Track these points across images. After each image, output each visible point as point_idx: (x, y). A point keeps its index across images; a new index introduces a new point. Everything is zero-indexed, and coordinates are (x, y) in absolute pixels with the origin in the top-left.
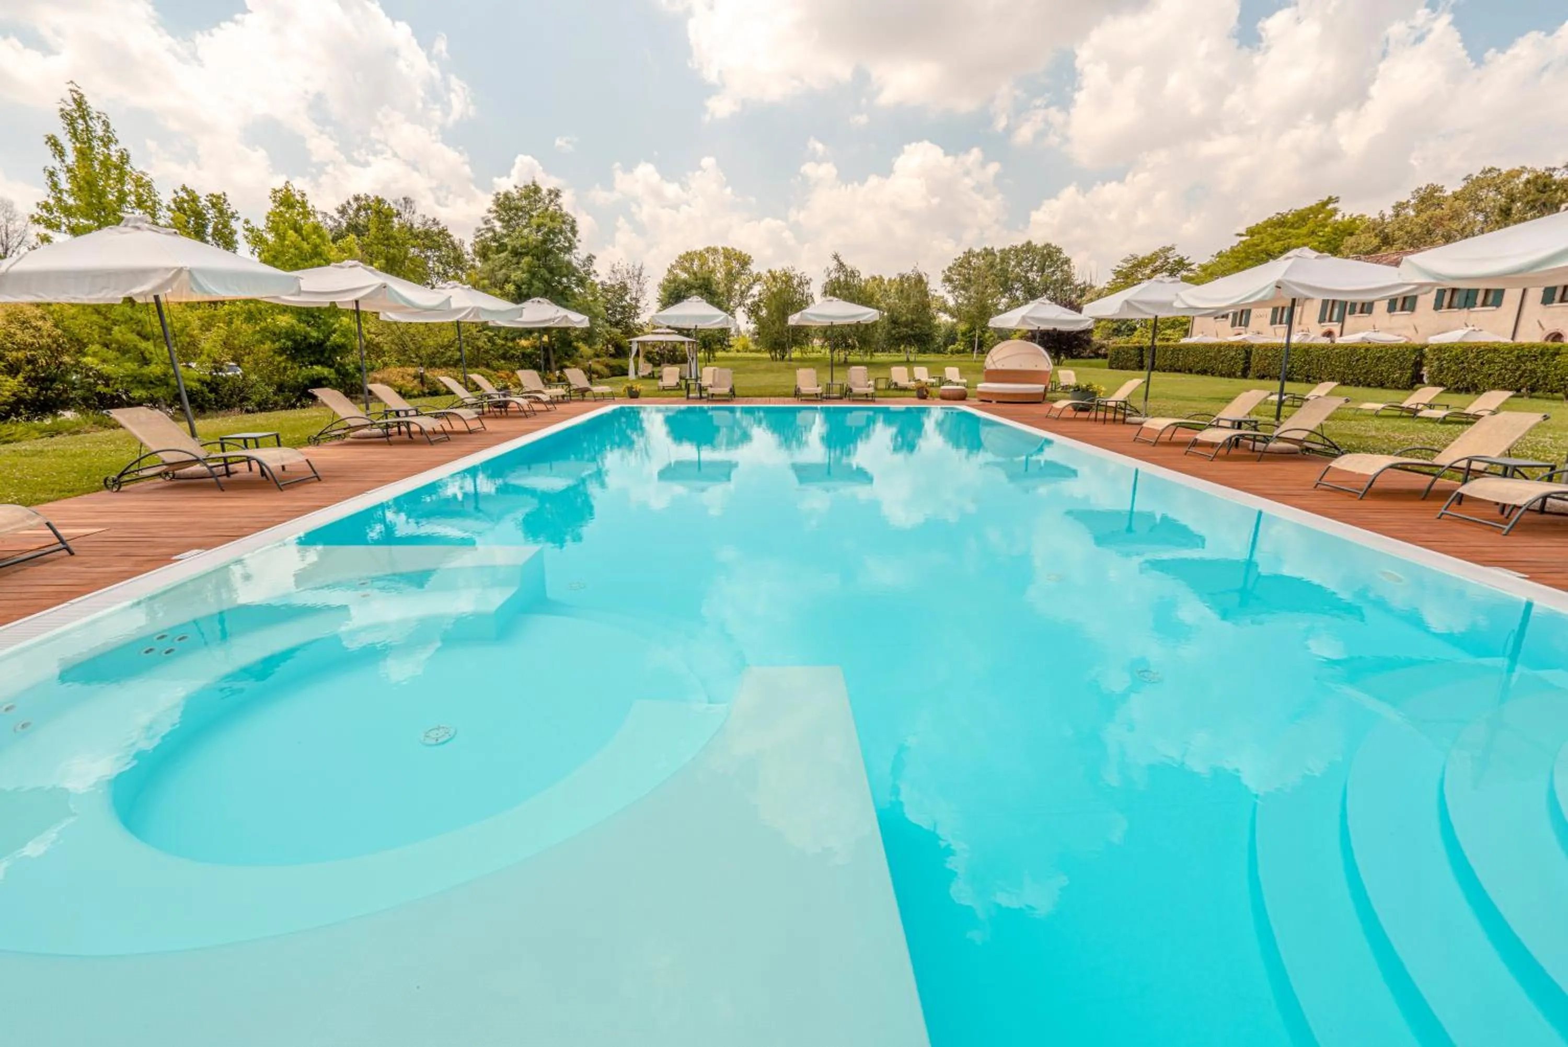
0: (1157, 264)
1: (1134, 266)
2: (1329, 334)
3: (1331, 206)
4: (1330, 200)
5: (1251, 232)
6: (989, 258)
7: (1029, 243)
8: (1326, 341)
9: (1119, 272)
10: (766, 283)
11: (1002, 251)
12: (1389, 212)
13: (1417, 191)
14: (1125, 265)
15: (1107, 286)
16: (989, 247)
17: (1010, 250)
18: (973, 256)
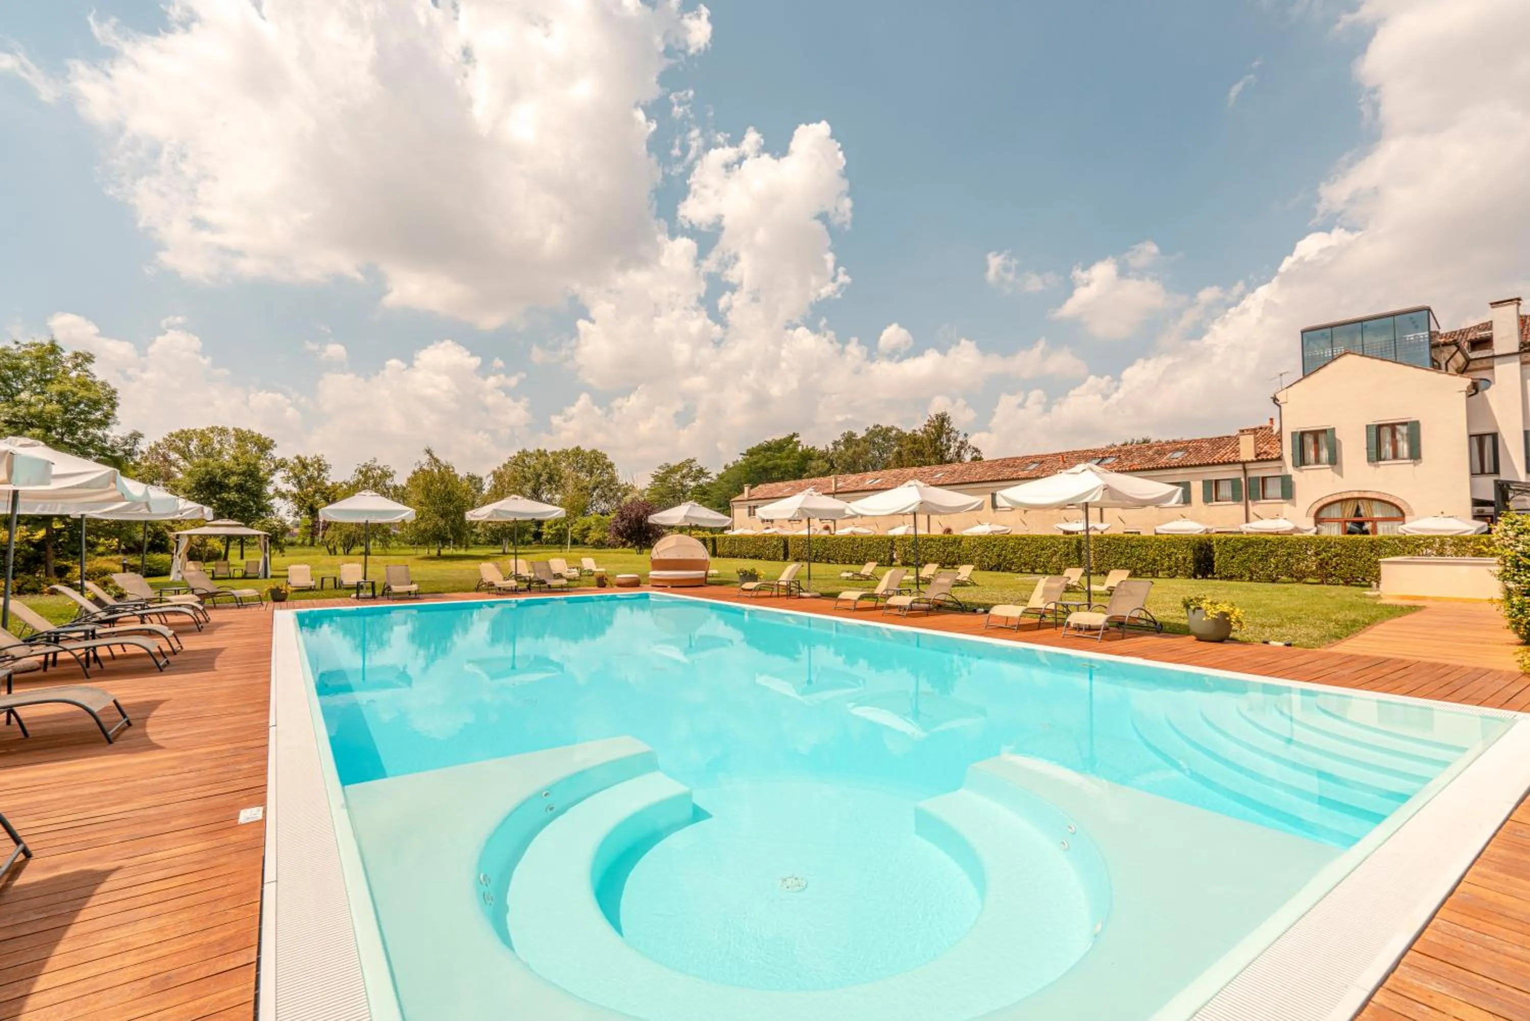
0: (684, 471)
1: (667, 472)
2: (827, 528)
3: (795, 440)
4: (794, 435)
5: (751, 453)
6: (543, 459)
7: (578, 448)
8: (826, 533)
9: (656, 476)
10: (292, 469)
11: (553, 453)
12: (831, 447)
13: (844, 434)
14: (662, 471)
15: (648, 487)
16: (542, 449)
17: (561, 453)
18: (527, 456)
